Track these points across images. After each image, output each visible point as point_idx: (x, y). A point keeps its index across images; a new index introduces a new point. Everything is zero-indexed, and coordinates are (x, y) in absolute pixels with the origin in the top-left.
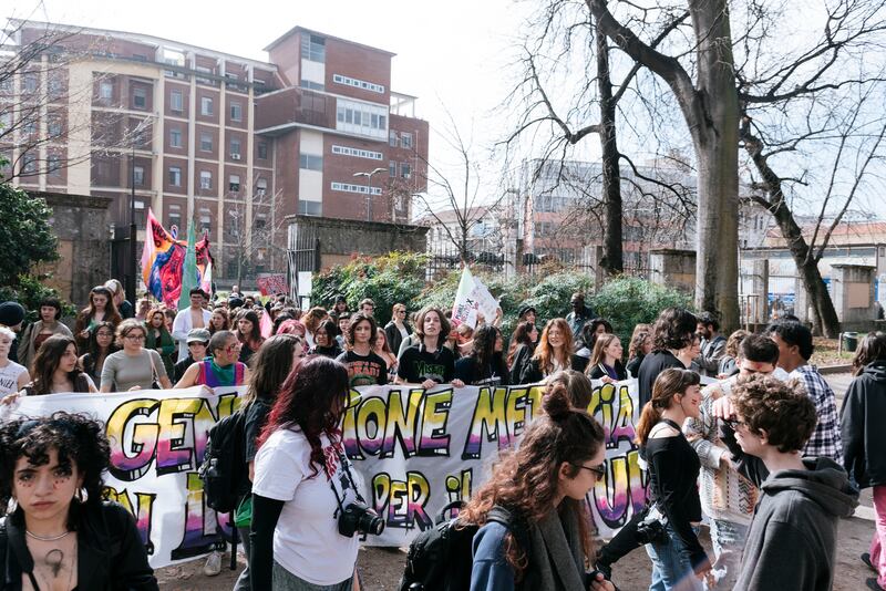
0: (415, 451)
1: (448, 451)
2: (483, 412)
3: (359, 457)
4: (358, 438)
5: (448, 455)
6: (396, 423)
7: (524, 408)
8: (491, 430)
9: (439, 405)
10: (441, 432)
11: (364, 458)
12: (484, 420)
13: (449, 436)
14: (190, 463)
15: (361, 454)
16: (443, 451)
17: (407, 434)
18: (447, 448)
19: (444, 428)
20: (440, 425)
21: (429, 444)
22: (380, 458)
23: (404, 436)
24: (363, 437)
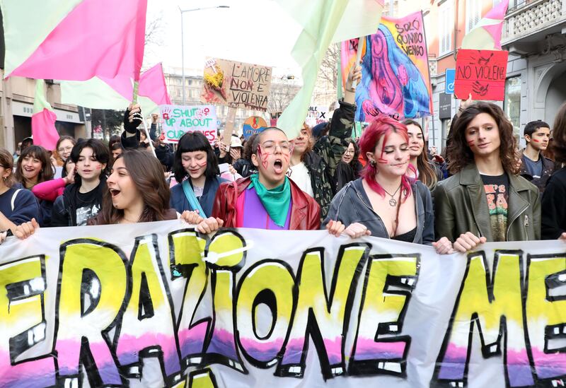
0: (342, 365)
1: (403, 367)
2: (475, 299)
3: (238, 366)
4: (236, 333)
5: (402, 375)
6: (311, 311)
8: (491, 335)
9: (392, 280)
10: (394, 328)
11: (246, 372)
12: (475, 316)
13: (407, 340)
15: (241, 362)
16: (396, 367)
17: (330, 329)
18: (402, 360)
19: (399, 323)
20: (394, 317)
21: (369, 352)
22: (277, 374)
23: (325, 335)
24: (246, 333)
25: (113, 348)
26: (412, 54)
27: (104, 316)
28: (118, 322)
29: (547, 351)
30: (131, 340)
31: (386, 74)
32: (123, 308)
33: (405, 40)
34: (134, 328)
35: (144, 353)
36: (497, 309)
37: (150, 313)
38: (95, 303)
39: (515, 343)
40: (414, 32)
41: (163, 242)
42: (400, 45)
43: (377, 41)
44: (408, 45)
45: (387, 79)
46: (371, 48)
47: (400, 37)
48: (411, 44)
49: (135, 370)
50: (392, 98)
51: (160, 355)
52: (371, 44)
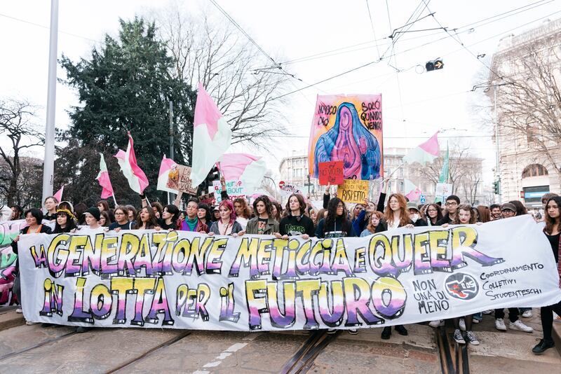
0: (204, 271)
1: (220, 271)
2: (244, 250)
3: (170, 273)
4: (172, 261)
5: (220, 273)
6: (195, 255)
7: (271, 251)
8: (247, 261)
10: (218, 260)
12: (243, 255)
13: (222, 262)
14: (79, 272)
15: (171, 271)
16: (218, 271)
17: (200, 262)
18: (220, 269)
19: (220, 258)
20: (219, 256)
21: (211, 267)
22: (183, 275)
23: (198, 263)
24: (175, 261)
25: (133, 264)
26: (373, 128)
27: (131, 255)
28: (135, 257)
29: (263, 264)
30: (138, 263)
31: (349, 144)
32: (137, 253)
33: (367, 117)
34: (139, 259)
35: (142, 266)
36: (250, 253)
37: (144, 255)
38: (130, 251)
39: (254, 262)
40: (375, 111)
41: (150, 236)
42: (362, 121)
43: (345, 116)
44: (369, 121)
45: (350, 147)
46: (339, 121)
47: (363, 115)
48: (372, 121)
49: (139, 270)
50: (352, 163)
51: (146, 267)
52: (340, 118)
